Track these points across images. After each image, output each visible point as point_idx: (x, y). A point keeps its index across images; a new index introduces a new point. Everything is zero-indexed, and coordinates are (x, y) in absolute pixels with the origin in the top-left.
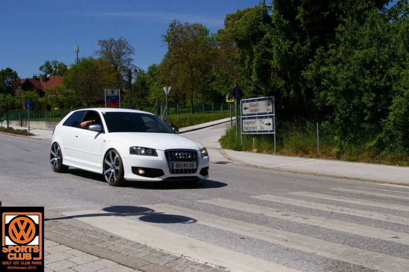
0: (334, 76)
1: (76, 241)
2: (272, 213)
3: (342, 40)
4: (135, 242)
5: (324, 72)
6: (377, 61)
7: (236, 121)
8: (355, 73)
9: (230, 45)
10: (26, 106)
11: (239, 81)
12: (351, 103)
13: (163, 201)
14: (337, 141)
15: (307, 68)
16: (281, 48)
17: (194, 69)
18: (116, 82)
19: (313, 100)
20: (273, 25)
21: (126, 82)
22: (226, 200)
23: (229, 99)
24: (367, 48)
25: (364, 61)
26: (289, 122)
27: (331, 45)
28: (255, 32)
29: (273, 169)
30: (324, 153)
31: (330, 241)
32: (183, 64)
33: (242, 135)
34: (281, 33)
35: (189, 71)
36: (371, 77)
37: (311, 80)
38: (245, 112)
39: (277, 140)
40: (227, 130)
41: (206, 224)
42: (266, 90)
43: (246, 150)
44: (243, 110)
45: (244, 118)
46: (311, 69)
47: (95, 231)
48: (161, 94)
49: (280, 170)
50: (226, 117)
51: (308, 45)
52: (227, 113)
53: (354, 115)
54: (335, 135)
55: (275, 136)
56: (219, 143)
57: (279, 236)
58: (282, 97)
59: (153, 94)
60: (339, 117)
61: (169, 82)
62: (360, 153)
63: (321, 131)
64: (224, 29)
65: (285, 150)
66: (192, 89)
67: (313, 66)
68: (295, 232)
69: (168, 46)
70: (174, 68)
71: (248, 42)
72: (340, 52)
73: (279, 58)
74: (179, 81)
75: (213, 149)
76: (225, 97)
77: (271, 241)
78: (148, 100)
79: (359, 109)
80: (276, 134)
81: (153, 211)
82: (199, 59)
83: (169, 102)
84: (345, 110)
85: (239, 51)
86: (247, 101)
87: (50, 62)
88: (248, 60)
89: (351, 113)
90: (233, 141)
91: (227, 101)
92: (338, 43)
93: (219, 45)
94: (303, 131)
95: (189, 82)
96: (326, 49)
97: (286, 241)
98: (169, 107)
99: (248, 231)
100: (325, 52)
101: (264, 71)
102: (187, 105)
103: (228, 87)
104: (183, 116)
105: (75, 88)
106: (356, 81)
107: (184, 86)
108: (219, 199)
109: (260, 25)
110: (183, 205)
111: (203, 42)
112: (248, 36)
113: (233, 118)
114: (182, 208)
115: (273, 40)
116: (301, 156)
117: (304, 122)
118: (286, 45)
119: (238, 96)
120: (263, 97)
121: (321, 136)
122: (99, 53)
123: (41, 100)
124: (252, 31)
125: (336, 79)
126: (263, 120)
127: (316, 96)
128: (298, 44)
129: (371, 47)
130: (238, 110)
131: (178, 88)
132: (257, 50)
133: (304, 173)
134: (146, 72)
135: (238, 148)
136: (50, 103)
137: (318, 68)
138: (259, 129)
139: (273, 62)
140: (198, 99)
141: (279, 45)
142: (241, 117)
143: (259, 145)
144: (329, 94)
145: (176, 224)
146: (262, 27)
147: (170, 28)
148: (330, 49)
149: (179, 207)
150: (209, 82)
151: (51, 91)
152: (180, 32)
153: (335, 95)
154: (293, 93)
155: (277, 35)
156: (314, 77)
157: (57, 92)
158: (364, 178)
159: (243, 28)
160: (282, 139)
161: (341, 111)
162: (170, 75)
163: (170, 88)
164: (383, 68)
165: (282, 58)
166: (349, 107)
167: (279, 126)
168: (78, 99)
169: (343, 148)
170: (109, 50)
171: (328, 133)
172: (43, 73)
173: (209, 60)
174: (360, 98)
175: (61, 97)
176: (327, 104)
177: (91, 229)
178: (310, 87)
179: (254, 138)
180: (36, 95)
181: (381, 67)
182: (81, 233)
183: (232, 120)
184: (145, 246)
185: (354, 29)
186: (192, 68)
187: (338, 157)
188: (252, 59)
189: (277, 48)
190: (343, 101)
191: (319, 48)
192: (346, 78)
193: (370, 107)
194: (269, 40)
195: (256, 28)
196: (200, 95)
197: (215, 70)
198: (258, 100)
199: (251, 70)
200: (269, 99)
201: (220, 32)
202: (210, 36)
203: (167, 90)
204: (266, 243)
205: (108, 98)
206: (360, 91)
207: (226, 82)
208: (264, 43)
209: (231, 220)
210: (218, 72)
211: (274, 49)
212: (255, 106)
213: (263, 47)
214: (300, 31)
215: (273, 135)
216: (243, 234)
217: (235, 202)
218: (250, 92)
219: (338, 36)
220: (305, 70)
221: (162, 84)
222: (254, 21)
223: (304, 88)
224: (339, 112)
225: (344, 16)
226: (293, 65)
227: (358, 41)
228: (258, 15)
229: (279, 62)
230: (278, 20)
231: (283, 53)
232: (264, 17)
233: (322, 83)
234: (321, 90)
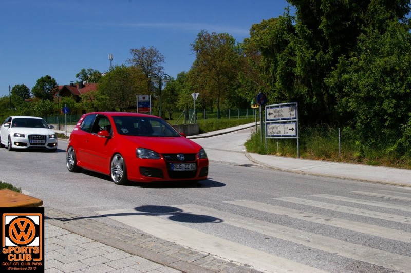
0: (356, 83)
1: (110, 238)
2: (295, 215)
3: (364, 48)
4: (164, 240)
5: (346, 80)
6: (398, 69)
7: (261, 125)
9: (255, 53)
10: (64, 111)
11: (263, 87)
12: (372, 109)
13: (191, 202)
14: (358, 146)
15: (329, 76)
16: (304, 56)
17: (220, 77)
18: (147, 88)
19: (335, 106)
20: (296, 35)
21: (156, 88)
22: (251, 202)
23: (254, 105)
24: (388, 56)
25: (386, 68)
26: (312, 127)
27: (352, 54)
28: (279, 41)
29: (296, 172)
30: (345, 157)
31: (351, 242)
32: (210, 71)
33: (267, 139)
34: (304, 42)
35: (216, 78)
36: (392, 84)
37: (333, 87)
38: (269, 117)
39: (300, 145)
40: (252, 135)
41: (232, 224)
42: (290, 97)
43: (270, 154)
44: (268, 115)
45: (269, 123)
46: (333, 76)
47: (128, 229)
48: (189, 100)
49: (302, 173)
50: (251, 122)
51: (331, 53)
52: (252, 119)
53: (375, 121)
54: (356, 140)
55: (298, 140)
56: (244, 147)
57: (302, 236)
58: (305, 104)
59: (181, 99)
60: (361, 122)
61: (197, 88)
62: (380, 157)
63: (343, 136)
64: (249, 39)
65: (308, 154)
66: (219, 96)
67: (335, 73)
68: (317, 233)
69: (196, 54)
70: (201, 75)
71: (273, 50)
72: (361, 60)
73: (302, 66)
74: (207, 87)
75: (239, 152)
76: (250, 102)
77: (294, 241)
78: (177, 106)
79: (380, 115)
81: (182, 211)
82: (226, 67)
83: (197, 108)
84: (366, 116)
85: (264, 59)
86: (271, 107)
87: (86, 70)
88: (273, 67)
89: (371, 118)
90: (258, 145)
91: (252, 106)
92: (360, 52)
93: (245, 53)
94: (325, 136)
95: (216, 89)
96: (348, 57)
97: (309, 241)
98: (197, 112)
99: (272, 231)
100: (347, 60)
101: (288, 79)
102: (214, 110)
103: (253, 93)
104: (210, 121)
105: (108, 94)
106: (377, 88)
107: (211, 93)
108: (244, 200)
109: (284, 34)
110: (210, 206)
111: (229, 51)
112: (273, 44)
113: (258, 123)
114: (208, 209)
115: (296, 49)
116: (323, 160)
117: (326, 127)
118: (309, 54)
119: (262, 102)
120: (287, 104)
121: (342, 140)
122: (132, 61)
123: (77, 105)
124: (276, 40)
125: (357, 86)
126: (287, 125)
127: (338, 102)
128: (321, 53)
129: (392, 55)
130: (263, 115)
131: (205, 93)
132: (281, 58)
133: (326, 176)
134: (175, 79)
135: (263, 152)
136: (85, 108)
137: (340, 75)
138: (282, 133)
139: (296, 70)
140: (225, 105)
141: (302, 54)
142: (266, 122)
143: (283, 149)
144: (350, 100)
145: (204, 224)
146: (286, 36)
147: (198, 38)
148: (351, 57)
149: (206, 208)
150: (235, 89)
151: (86, 97)
152: (208, 41)
153: (356, 101)
154: (316, 99)
155: (300, 44)
156: (336, 84)
157: (92, 98)
158: (384, 182)
159: (268, 38)
160: (305, 143)
161: (362, 117)
162: (197, 82)
163: (198, 94)
164: (403, 76)
165: (305, 66)
166: (369, 113)
167: (302, 130)
168: (112, 105)
169: (364, 152)
170: (141, 59)
171: (349, 138)
172: (79, 80)
173: (235, 68)
174: (381, 104)
175: (95, 102)
176: (348, 110)
177: (124, 227)
178: (332, 93)
179: (277, 143)
180: (73, 101)
181: (402, 74)
182: (114, 231)
183: (257, 125)
184: (174, 244)
185: (375, 38)
186: (218, 76)
187: (359, 161)
188: (276, 67)
189: (301, 56)
190: (364, 107)
191: (341, 56)
192: (368, 85)
193: (391, 113)
194: (293, 49)
195: (280, 37)
196: (226, 101)
197: (241, 77)
198: (282, 106)
199: (275, 78)
200: (293, 105)
201: (245, 41)
202: (236, 45)
203: (195, 96)
204: (290, 243)
205: (139, 103)
206: (381, 97)
207: (251, 88)
208: (287, 51)
209: (255, 220)
210: (244, 79)
211: (298, 57)
212: (278, 112)
213: (287, 56)
214: (322, 39)
215: (296, 139)
216: (268, 234)
217: (259, 203)
218: (274, 98)
219: (359, 44)
220: (327, 77)
221: (190, 90)
222: (278, 31)
223: (326, 95)
224: (360, 118)
225: (366, 26)
226: (316, 72)
227: (379, 50)
228: (282, 25)
229: (302, 69)
230: (302, 30)
231: (307, 61)
232: (288, 26)
233: (344, 89)
234: (343, 97)
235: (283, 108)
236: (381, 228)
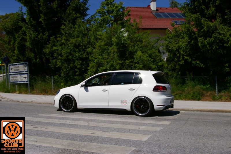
0: (60, 51)
2: (28, 127)
3: (64, 33)
5: (55, 50)
6: (82, 45)
7: (6, 76)
8: (71, 50)
9: (2, 33)
11: (7, 53)
12: (69, 66)
14: (62, 86)
15: (46, 47)
19: (50, 64)
20: (27, 23)
23: (2, 64)
24: (77, 38)
25: (76, 44)
26: (37, 76)
27: (58, 36)
29: (28, 102)
31: (60, 139)
33: (10, 84)
34: (31, 28)
36: (79, 53)
37: (48, 53)
38: (11, 71)
39: (30, 86)
40: (1, 82)
42: (24, 59)
45: (11, 75)
46: (48, 48)
49: (32, 102)
51: (47, 35)
52: (1, 72)
53: (71, 72)
54: (62, 82)
55: (29, 84)
57: (32, 139)
58: (32, 63)
60: (64, 73)
63: (54, 80)
65: (35, 92)
67: (49, 46)
68: (41, 136)
71: (13, 31)
72: (63, 39)
73: (30, 41)
79: (73, 69)
80: (30, 83)
84: (66, 69)
85: (7, 36)
86: (12, 65)
88: (13, 42)
89: (69, 71)
90: (4, 88)
92: (62, 34)
94: (45, 81)
96: (56, 38)
97: (36, 141)
100: (55, 39)
101: (22, 48)
103: (1, 57)
106: (72, 55)
109: (19, 22)
112: (13, 28)
115: (27, 31)
116: (44, 94)
117: (45, 76)
118: (34, 34)
119: (7, 62)
120: (22, 63)
121: (54, 83)
124: (15, 26)
125: (61, 53)
126: (22, 75)
127: (51, 62)
128: (41, 34)
129: (79, 37)
130: (7, 70)
132: (18, 36)
133: (45, 104)
137: (52, 47)
138: (20, 80)
139: (27, 43)
141: (30, 35)
142: (9, 74)
143: (20, 89)
146: (20, 24)
148: (58, 38)
153: (61, 62)
154: (39, 60)
155: (29, 29)
156: (50, 52)
159: (9, 24)
160: (33, 86)
161: (64, 70)
164: (85, 48)
166: (68, 68)
167: (31, 78)
171: (58, 82)
174: (74, 63)
176: (57, 66)
178: (47, 57)
179: (17, 86)
181: (84, 47)
183: (3, 76)
185: (70, 28)
188: (15, 41)
189: (29, 36)
190: (65, 65)
191: (52, 37)
192: (67, 53)
193: (79, 68)
194: (25, 32)
195: (17, 24)
198: (19, 64)
199: (14, 48)
200: (25, 64)
206: (74, 60)
208: (22, 33)
211: (28, 36)
212: (17, 67)
213: (21, 35)
214: (42, 27)
215: (28, 83)
218: (14, 60)
219: (62, 31)
220: (45, 48)
222: (15, 20)
223: (45, 58)
224: (63, 71)
225: (65, 21)
226: (38, 45)
227: (72, 34)
228: (18, 17)
229: (31, 43)
230: (30, 21)
231: (33, 39)
232: (21, 18)
233: (54, 55)
234: (53, 59)
235: (20, 66)
236: (76, 129)
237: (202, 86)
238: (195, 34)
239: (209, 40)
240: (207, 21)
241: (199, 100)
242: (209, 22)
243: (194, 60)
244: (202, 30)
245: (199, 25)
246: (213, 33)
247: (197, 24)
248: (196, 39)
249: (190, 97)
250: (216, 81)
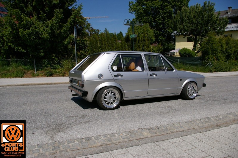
237: (24, 67)
238: (16, 25)
239: (28, 31)
240: (26, 17)
241: (22, 77)
242: (28, 18)
243: (17, 46)
244: (22, 23)
245: (20, 19)
246: (31, 26)
247: (17, 18)
248: (17, 29)
249: (14, 75)
250: (35, 63)
